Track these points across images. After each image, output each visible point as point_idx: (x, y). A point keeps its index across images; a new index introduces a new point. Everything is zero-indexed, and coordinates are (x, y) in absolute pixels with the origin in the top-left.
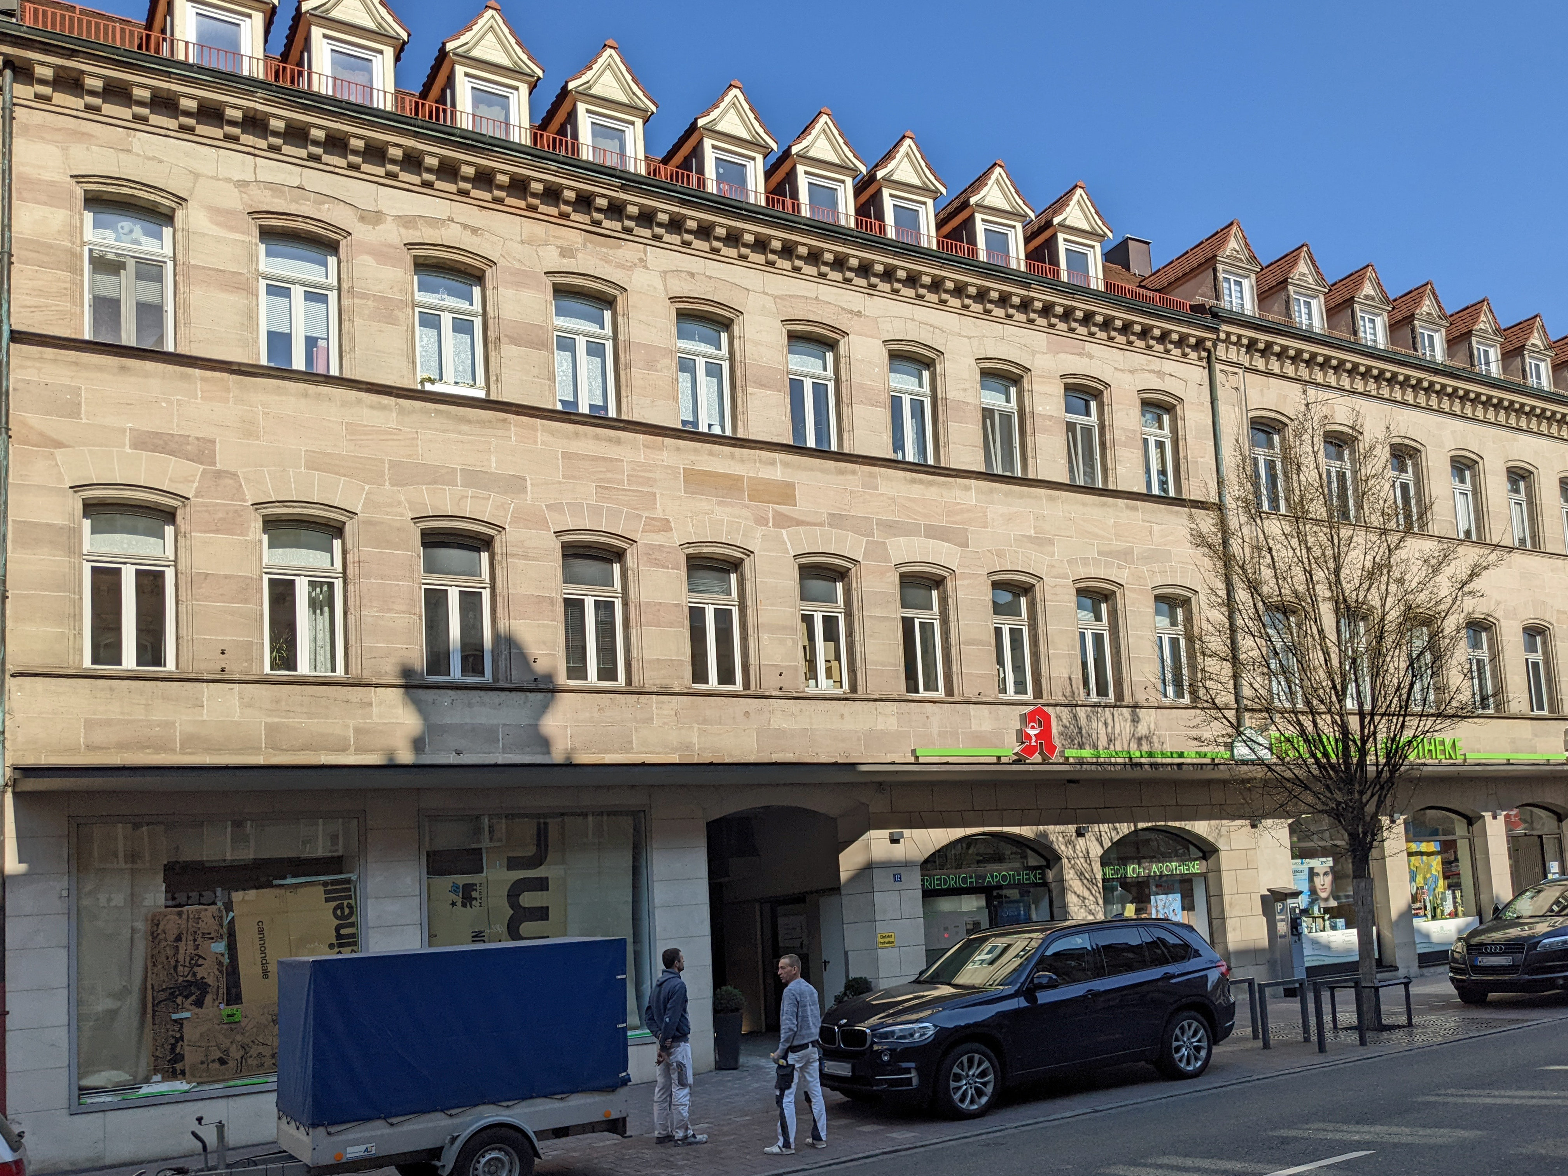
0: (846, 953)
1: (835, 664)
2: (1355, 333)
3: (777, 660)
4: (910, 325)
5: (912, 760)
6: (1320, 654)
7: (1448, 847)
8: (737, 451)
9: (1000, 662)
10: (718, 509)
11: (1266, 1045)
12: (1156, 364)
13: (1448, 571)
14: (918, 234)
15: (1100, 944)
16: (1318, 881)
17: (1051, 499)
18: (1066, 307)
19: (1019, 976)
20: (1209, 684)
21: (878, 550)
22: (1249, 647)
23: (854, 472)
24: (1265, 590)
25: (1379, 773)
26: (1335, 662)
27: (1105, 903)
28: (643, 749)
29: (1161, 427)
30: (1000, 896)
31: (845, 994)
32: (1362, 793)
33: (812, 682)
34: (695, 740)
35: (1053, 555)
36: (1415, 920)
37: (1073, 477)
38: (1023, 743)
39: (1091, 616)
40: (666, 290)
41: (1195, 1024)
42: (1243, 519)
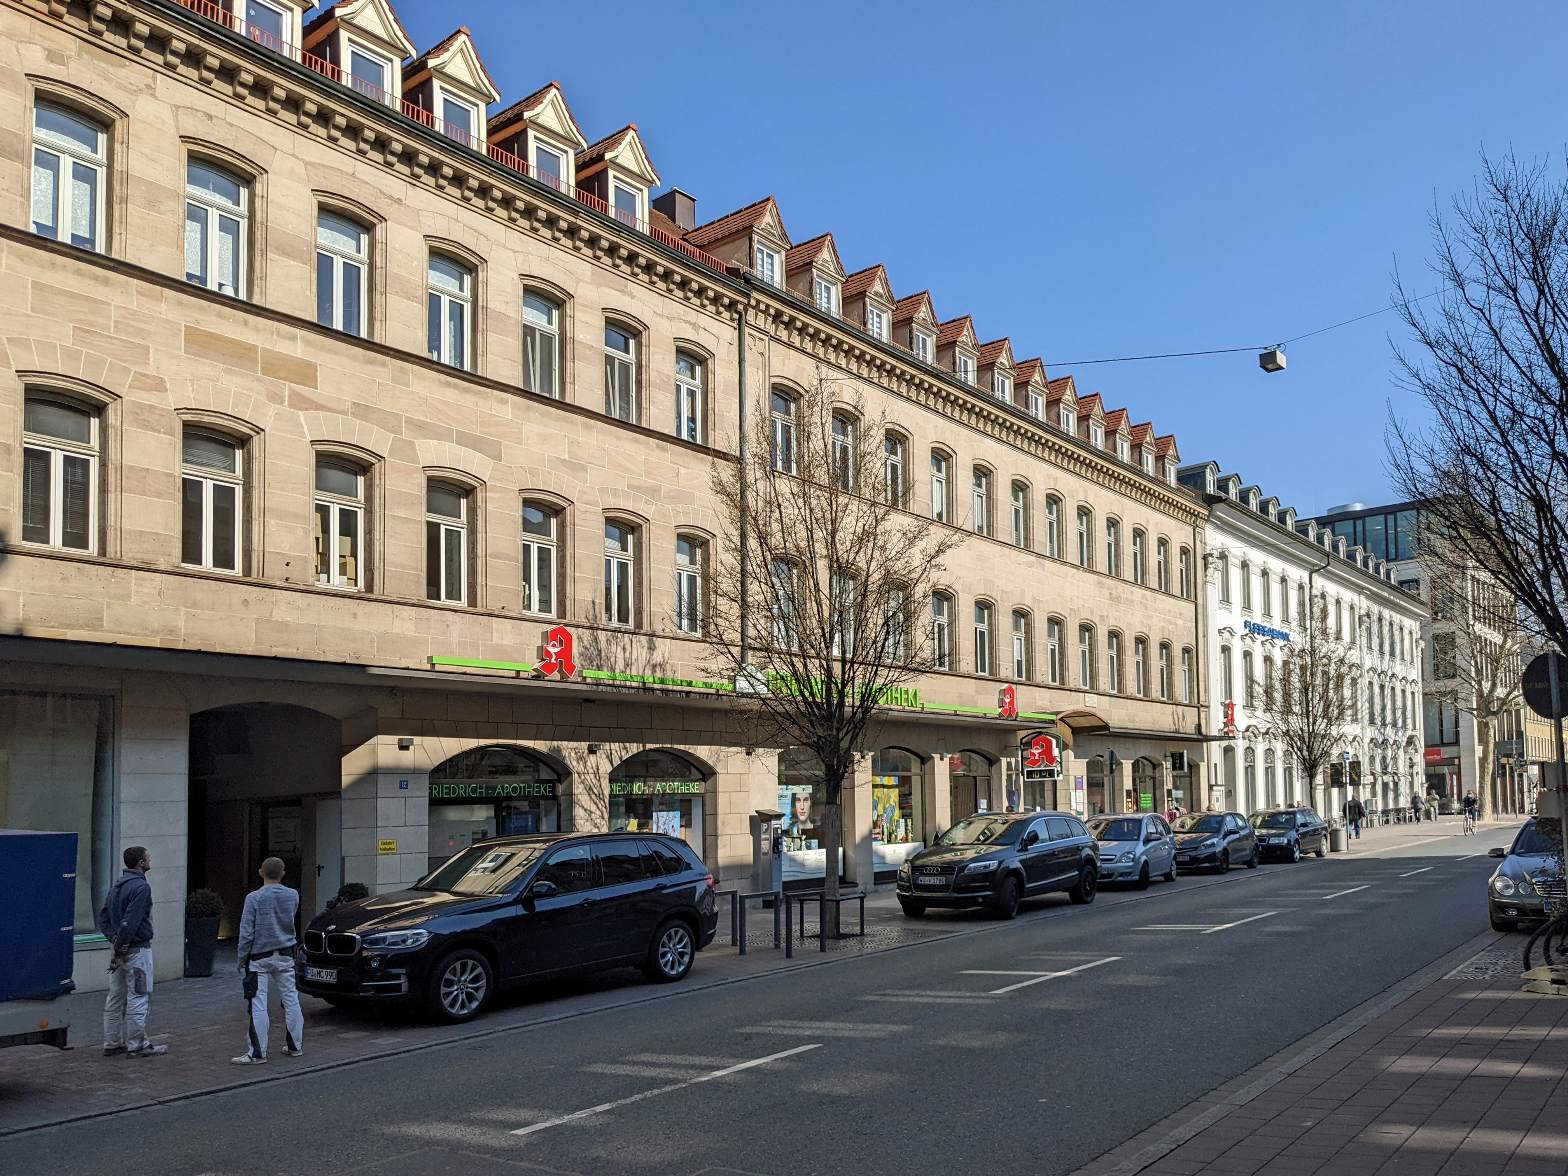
0: (343, 859)
1: (350, 560)
2: (865, 324)
3: (285, 549)
4: (453, 225)
5: (428, 667)
6: (814, 604)
7: (905, 782)
8: (251, 318)
9: (527, 578)
10: (224, 377)
11: (742, 952)
12: (692, 316)
13: (920, 544)
14: (468, 135)
15: (601, 856)
16: (799, 805)
17: (586, 426)
18: (612, 243)
19: (519, 885)
20: (720, 621)
21: (406, 450)
22: (756, 592)
23: (383, 364)
24: (773, 542)
25: (854, 714)
26: (826, 614)
27: (610, 817)
28: (116, 628)
29: (693, 377)
30: (509, 807)
31: (339, 900)
32: (839, 730)
33: (323, 577)
34: (181, 624)
35: (585, 481)
36: (874, 843)
37: (608, 410)
38: (543, 660)
39: (617, 545)
40: (177, 127)
41: (681, 932)
42: (759, 474)
